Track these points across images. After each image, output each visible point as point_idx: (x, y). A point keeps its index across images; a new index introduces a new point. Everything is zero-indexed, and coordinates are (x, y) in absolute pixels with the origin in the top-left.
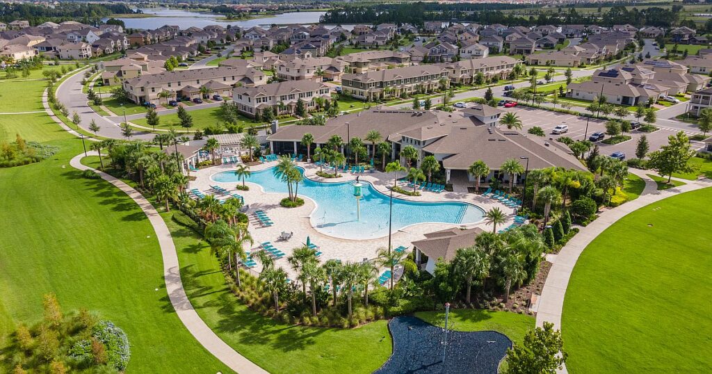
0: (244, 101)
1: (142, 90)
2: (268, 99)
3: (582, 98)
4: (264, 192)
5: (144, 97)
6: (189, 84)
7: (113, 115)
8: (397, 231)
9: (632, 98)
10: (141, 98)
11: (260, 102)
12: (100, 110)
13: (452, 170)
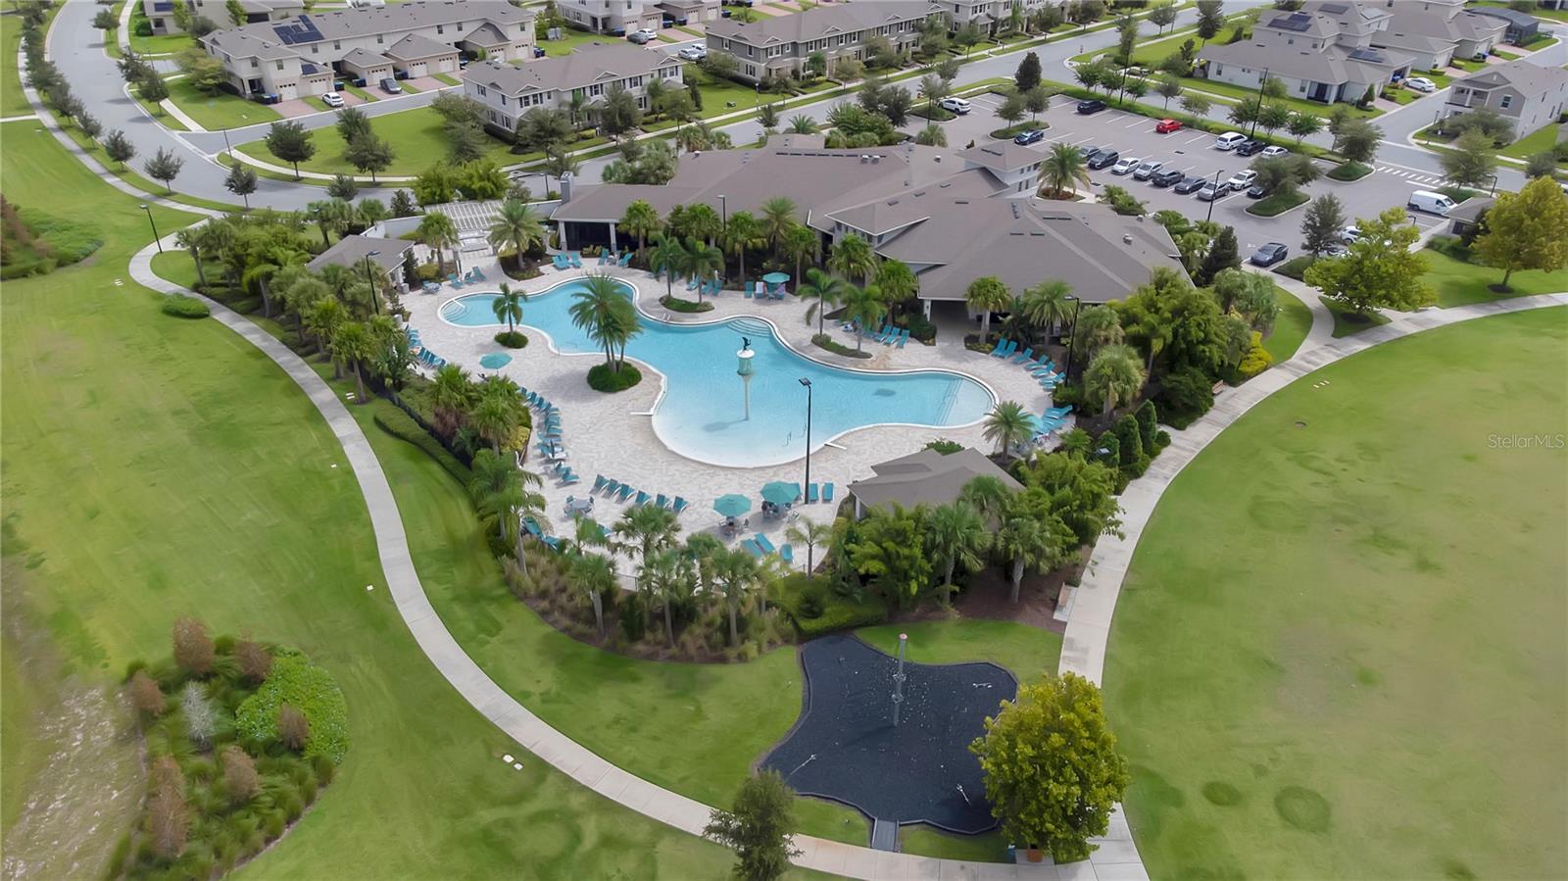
0: (492, 101)
1: (255, 64)
2: (545, 97)
3: (1226, 81)
4: (556, 351)
5: (259, 81)
6: (361, 45)
7: (195, 127)
8: (823, 445)
9: (1332, 86)
10: (252, 82)
11: (527, 104)
12: (161, 115)
13: (933, 302)
